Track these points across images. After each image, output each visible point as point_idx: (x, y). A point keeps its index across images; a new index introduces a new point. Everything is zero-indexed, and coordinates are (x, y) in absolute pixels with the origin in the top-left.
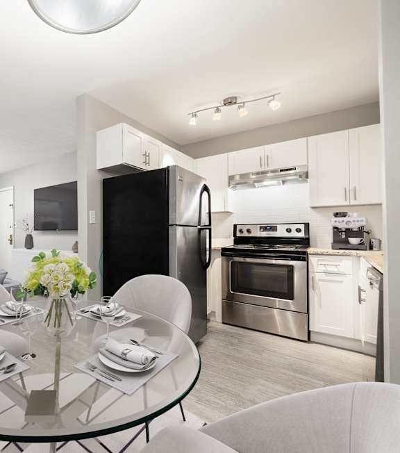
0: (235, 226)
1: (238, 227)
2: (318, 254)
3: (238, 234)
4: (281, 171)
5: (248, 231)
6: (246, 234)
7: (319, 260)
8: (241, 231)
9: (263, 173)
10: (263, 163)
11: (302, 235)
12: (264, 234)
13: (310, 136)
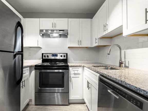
0: (43, 54)
1: (44, 55)
2: (72, 66)
3: (44, 58)
4: (60, 31)
5: (48, 56)
6: (46, 58)
7: (72, 69)
8: (45, 56)
9: (53, 30)
10: (53, 26)
11: (65, 58)
12: (53, 58)
13: (69, 18)
